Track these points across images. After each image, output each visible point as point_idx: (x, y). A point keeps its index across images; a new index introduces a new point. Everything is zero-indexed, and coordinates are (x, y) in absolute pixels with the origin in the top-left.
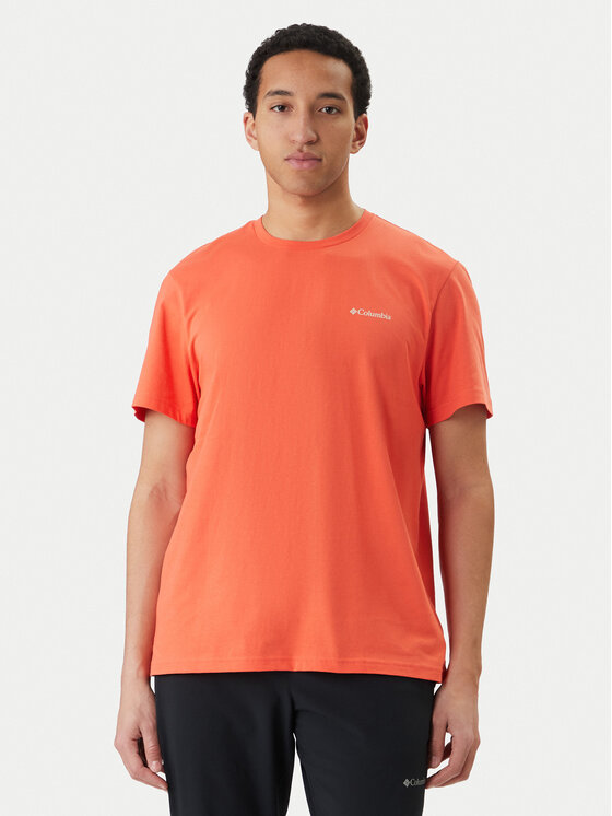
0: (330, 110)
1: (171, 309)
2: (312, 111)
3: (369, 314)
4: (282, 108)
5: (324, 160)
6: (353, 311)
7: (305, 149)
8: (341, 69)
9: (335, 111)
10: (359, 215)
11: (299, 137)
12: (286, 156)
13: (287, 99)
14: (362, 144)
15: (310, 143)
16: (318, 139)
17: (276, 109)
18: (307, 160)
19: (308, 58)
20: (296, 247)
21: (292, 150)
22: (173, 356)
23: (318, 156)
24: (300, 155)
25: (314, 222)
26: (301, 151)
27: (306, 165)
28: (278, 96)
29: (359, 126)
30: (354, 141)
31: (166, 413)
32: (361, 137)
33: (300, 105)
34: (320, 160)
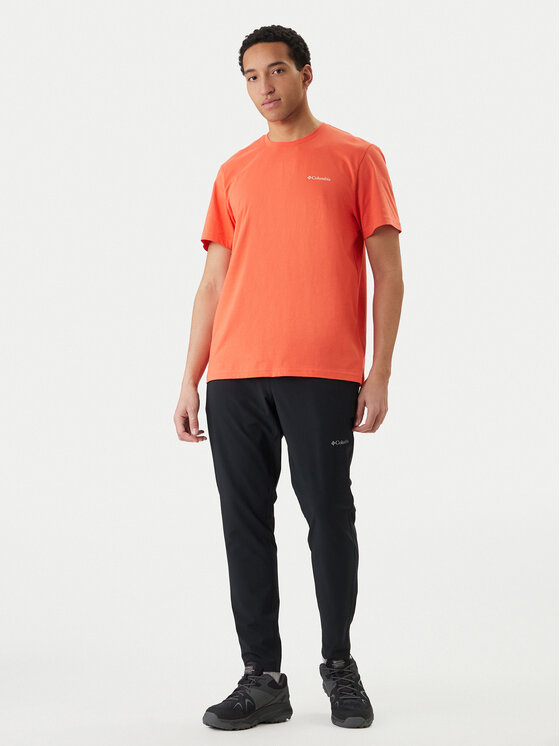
0: (279, 71)
1: (219, 185)
3: (318, 178)
4: (255, 78)
5: (282, 100)
6: (309, 178)
7: (269, 97)
9: (282, 71)
10: (318, 125)
11: (263, 91)
12: (261, 102)
13: (255, 73)
15: (270, 93)
16: (274, 90)
17: (252, 79)
18: (272, 102)
20: (282, 145)
21: (263, 99)
22: (222, 211)
23: (278, 99)
24: (267, 101)
25: (290, 132)
27: (272, 105)
28: (249, 73)
29: (305, 72)
30: (304, 82)
31: (219, 243)
33: (261, 75)
34: (280, 100)
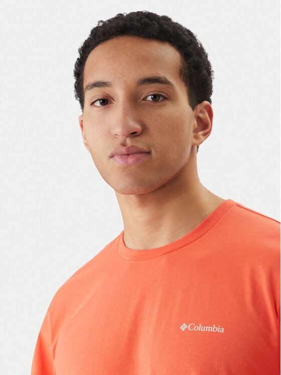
0: (156, 97)
2: (135, 100)
3: (200, 328)
4: (104, 101)
5: (153, 152)
6: (183, 327)
7: (129, 142)
8: (169, 55)
9: (161, 98)
12: (109, 154)
13: (107, 90)
14: (206, 135)
15: (134, 135)
16: (145, 130)
17: (98, 104)
18: (133, 154)
19: (127, 44)
21: (115, 146)
23: (145, 149)
24: (124, 150)
26: (124, 144)
27: (131, 160)
28: (96, 89)
29: (201, 115)
30: (196, 131)
32: (204, 126)
33: (119, 94)
34: (149, 153)
